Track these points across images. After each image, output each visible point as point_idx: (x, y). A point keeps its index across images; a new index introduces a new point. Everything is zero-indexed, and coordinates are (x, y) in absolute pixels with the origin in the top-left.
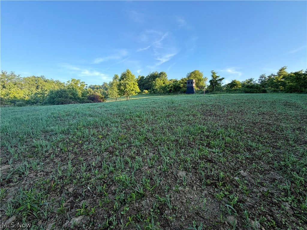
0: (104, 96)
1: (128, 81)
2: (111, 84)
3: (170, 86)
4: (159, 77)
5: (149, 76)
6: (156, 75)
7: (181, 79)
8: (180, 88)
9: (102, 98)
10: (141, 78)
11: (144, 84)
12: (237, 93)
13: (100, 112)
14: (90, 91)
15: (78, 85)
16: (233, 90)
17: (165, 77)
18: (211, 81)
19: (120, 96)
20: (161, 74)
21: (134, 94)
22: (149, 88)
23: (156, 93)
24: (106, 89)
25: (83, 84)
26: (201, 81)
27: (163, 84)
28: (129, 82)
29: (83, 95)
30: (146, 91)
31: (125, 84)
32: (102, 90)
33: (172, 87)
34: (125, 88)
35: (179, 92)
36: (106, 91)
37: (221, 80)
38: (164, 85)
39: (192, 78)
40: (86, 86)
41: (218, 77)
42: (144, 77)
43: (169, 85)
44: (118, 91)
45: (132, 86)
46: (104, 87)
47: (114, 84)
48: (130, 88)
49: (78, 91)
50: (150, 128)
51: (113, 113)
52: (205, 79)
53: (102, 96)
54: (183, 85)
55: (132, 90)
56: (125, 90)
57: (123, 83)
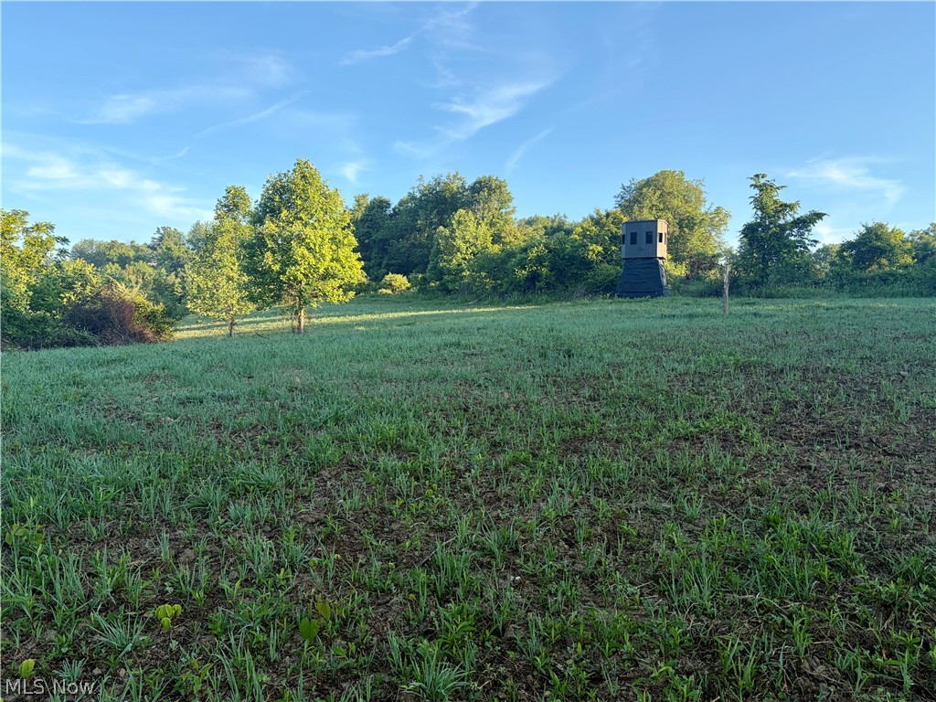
0: (160, 307)
1: (305, 225)
2: (205, 242)
3: (533, 254)
4: (469, 205)
5: (413, 198)
6: (454, 196)
7: (592, 219)
8: (588, 265)
9: (151, 317)
10: (371, 208)
11: (384, 241)
12: (894, 295)
13: (149, 414)
14: (82, 276)
15: (14, 244)
16: (873, 279)
17: (503, 203)
18: (749, 231)
19: (252, 307)
20: (481, 189)
21: (337, 297)
22: (416, 265)
23: (456, 291)
24: (176, 266)
25: (45, 237)
26: (698, 231)
27: (494, 242)
28: (308, 230)
29: (39, 297)
30: (400, 281)
31: (288, 240)
32: (148, 269)
33: (539, 260)
34: (285, 264)
35: (581, 287)
36: (172, 278)
37: (804, 223)
38: (496, 248)
39: (646, 211)
40: (58, 246)
41: (791, 207)
42: (388, 205)
43: (525, 250)
44: (246, 278)
45: (326, 250)
46: (164, 253)
47: (223, 241)
48: (313, 261)
49: (12, 275)
50: (492, 540)
51: (226, 421)
52: (718, 218)
53: (151, 306)
54: (600, 249)
55: (326, 276)
56: (284, 273)
57: (272, 236)
